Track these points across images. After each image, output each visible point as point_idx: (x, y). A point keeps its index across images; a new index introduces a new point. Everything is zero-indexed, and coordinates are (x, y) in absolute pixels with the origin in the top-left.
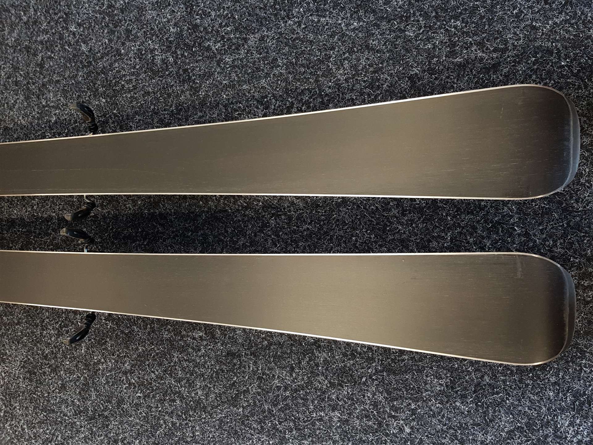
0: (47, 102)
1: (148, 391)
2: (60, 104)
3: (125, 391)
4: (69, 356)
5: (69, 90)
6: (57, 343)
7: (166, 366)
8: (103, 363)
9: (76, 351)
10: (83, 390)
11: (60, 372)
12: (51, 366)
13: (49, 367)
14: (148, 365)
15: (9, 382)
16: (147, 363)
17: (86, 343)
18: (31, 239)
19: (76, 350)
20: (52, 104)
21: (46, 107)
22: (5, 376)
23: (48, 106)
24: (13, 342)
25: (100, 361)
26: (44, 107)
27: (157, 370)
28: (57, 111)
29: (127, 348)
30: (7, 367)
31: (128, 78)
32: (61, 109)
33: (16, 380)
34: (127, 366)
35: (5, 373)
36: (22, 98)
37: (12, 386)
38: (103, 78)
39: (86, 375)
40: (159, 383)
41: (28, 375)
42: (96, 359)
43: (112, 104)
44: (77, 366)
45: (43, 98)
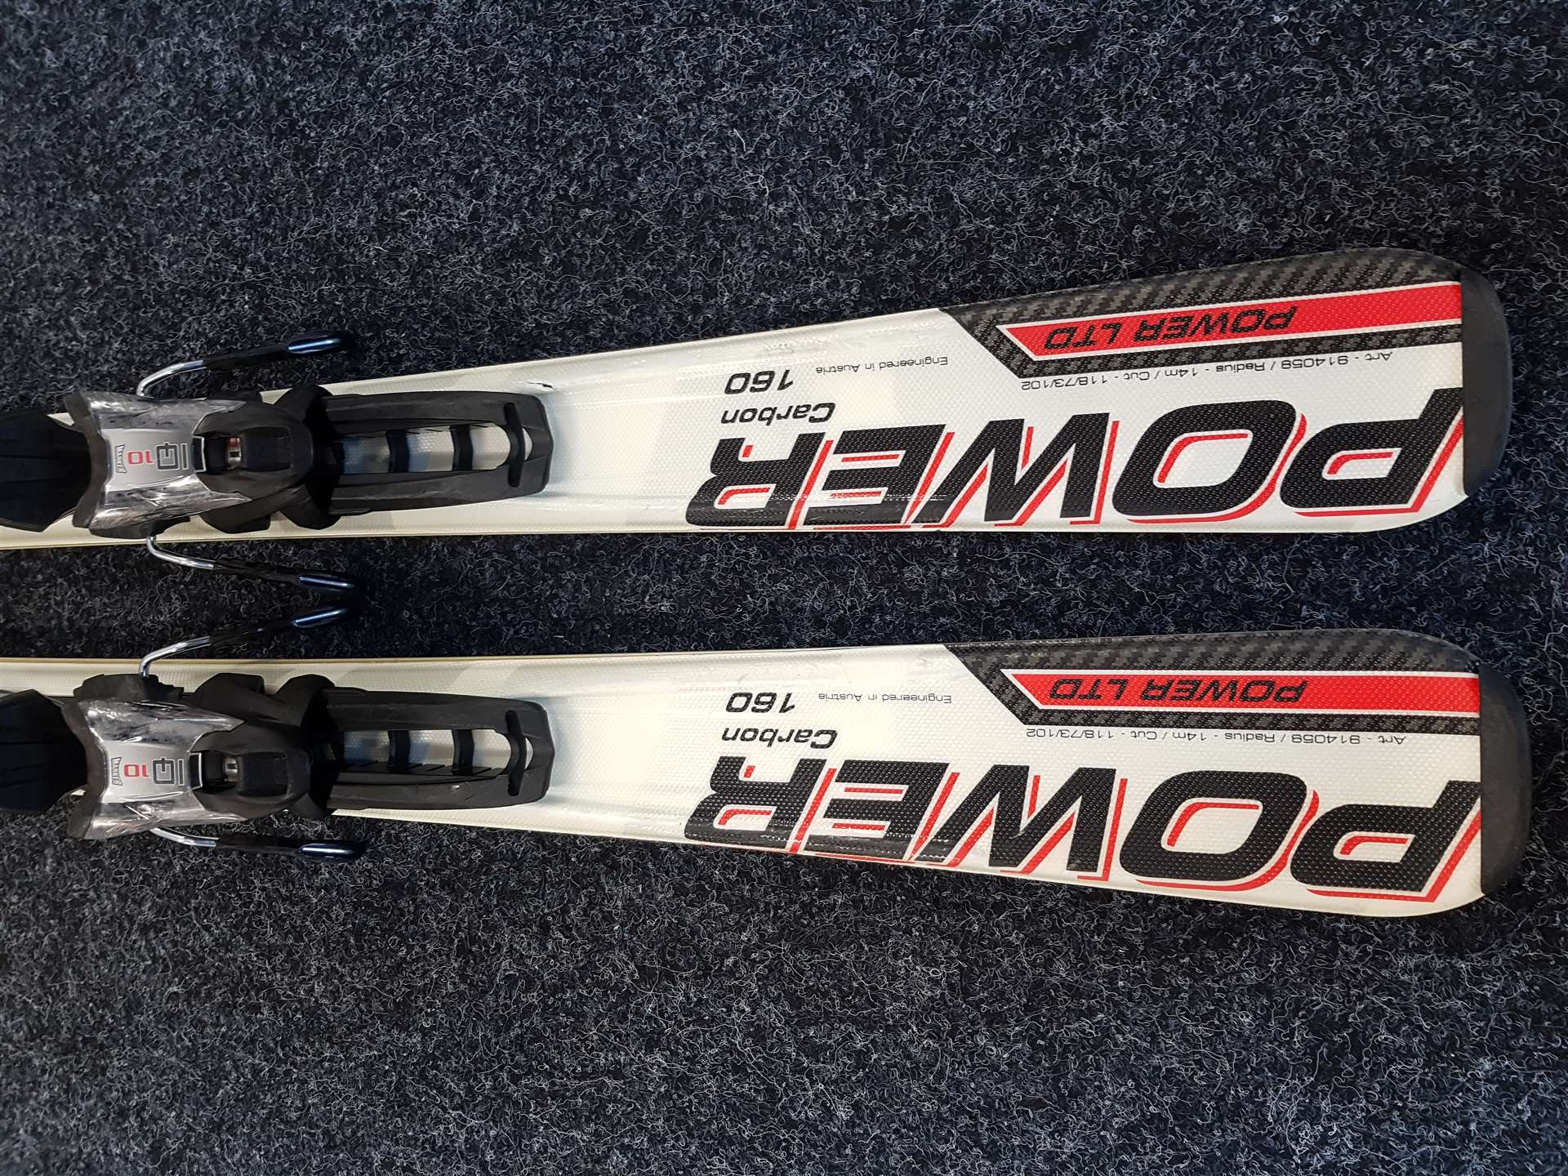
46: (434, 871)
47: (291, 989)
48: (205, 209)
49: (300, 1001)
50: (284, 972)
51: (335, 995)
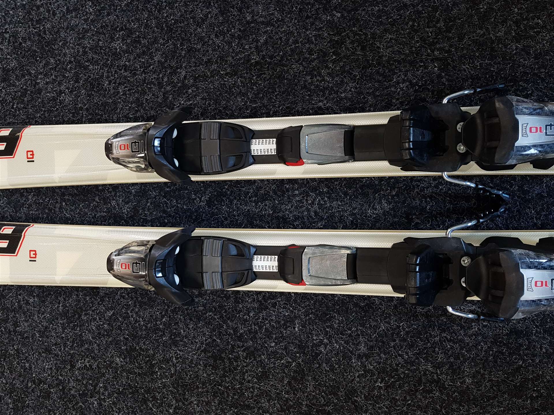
46: (540, 326)
47: (451, 382)
48: (411, 23)
49: (457, 388)
50: (447, 374)
51: (478, 384)
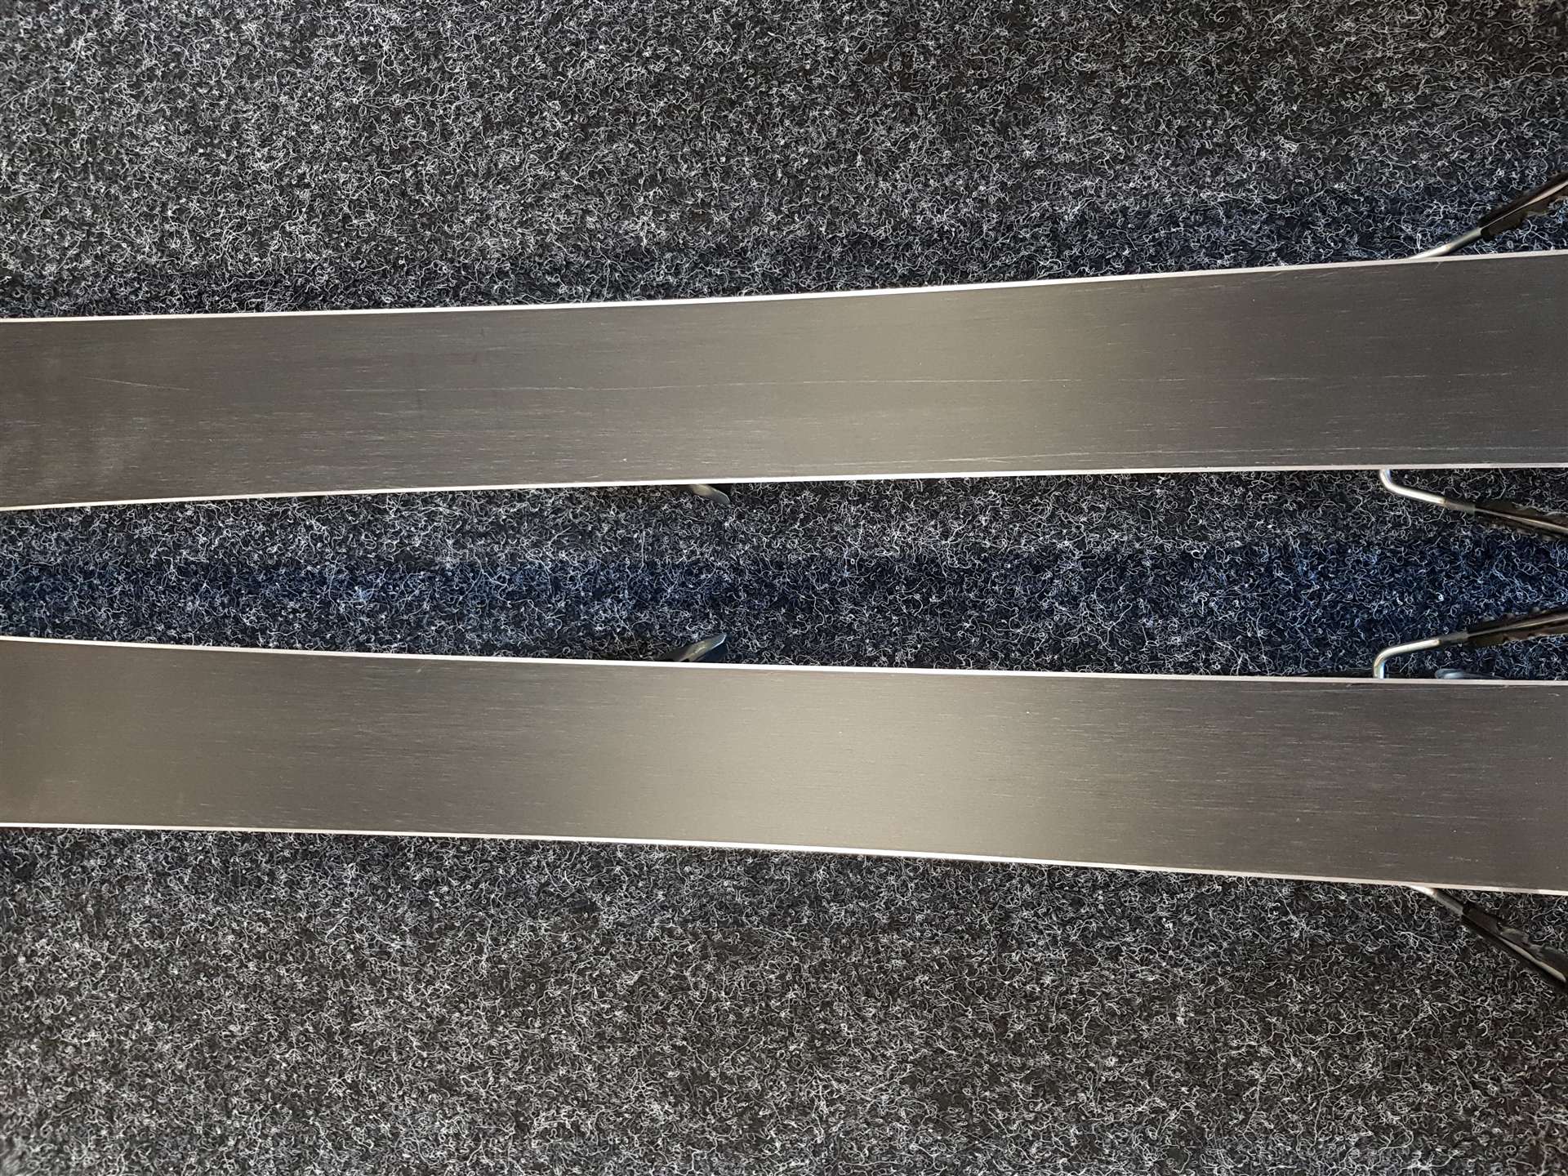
0: (1040, 148)
1: (1456, 1152)
2: (1101, 156)
3: (1358, 1152)
4: (1115, 1040)
5: (1142, 108)
6: (1066, 993)
7: (1534, 1062)
8: (1265, 1062)
9: (1146, 1020)
10: (1172, 1153)
11: (1074, 1093)
12: (1036, 1073)
13: (1026, 1080)
14: (1460, 1062)
15: (847, 1133)
16: (1454, 1055)
17: (1194, 993)
18: (961, 628)
19: (1150, 1016)
20: (1068, 156)
21: (1036, 166)
22: (832, 1114)
23: (1044, 161)
24: (868, 994)
25: (1252, 1052)
26: (1028, 165)
27: (1496, 1080)
28: (1087, 183)
29: (1373, 1006)
30: (839, 1081)
31: (1397, 70)
32: (1103, 174)
33: (879, 1126)
34: (1369, 1069)
35: (830, 1103)
36: (930, 133)
37: (860, 1149)
38: (1290, 68)
39: (1192, 1104)
40: (1502, 1124)
41: (932, 1110)
42: (1238, 1048)
43: (1326, 162)
44: (1149, 1073)
45: (1026, 137)
